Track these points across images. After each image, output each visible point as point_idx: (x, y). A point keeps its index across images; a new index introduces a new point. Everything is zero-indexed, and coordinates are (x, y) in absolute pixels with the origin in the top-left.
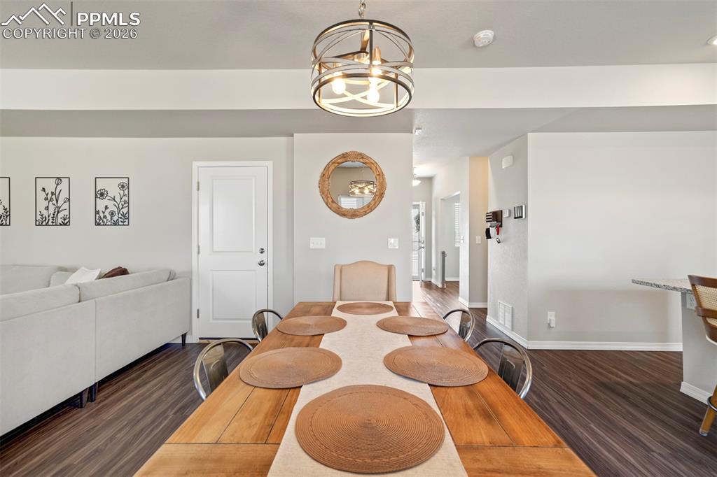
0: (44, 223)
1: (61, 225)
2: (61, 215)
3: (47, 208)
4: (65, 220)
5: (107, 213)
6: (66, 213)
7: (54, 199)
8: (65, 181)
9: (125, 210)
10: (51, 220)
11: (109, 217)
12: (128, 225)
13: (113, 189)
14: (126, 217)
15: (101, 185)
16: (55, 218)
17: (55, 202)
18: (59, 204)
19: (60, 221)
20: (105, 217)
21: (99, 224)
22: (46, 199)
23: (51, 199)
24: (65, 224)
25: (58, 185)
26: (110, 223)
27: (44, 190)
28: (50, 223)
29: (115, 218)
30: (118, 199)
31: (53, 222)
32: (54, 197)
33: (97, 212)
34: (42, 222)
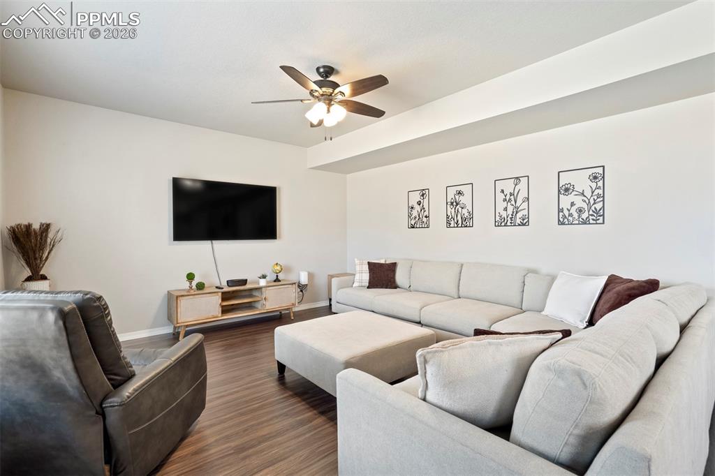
0: (503, 224)
1: (519, 225)
2: (519, 215)
3: (506, 209)
4: (523, 220)
5: (573, 210)
6: (525, 212)
7: (513, 199)
8: (524, 180)
9: (599, 206)
10: (509, 221)
11: (576, 215)
12: (603, 223)
13: (582, 182)
14: (599, 214)
15: (565, 179)
16: (513, 219)
17: (513, 202)
18: (518, 204)
19: (518, 221)
20: (571, 215)
21: (563, 224)
22: (505, 200)
23: (510, 199)
24: (523, 225)
25: (516, 185)
26: (577, 222)
27: (503, 191)
28: (509, 224)
29: (585, 216)
30: (588, 193)
31: (511, 223)
32: (512, 197)
33: (560, 210)
34: (501, 223)
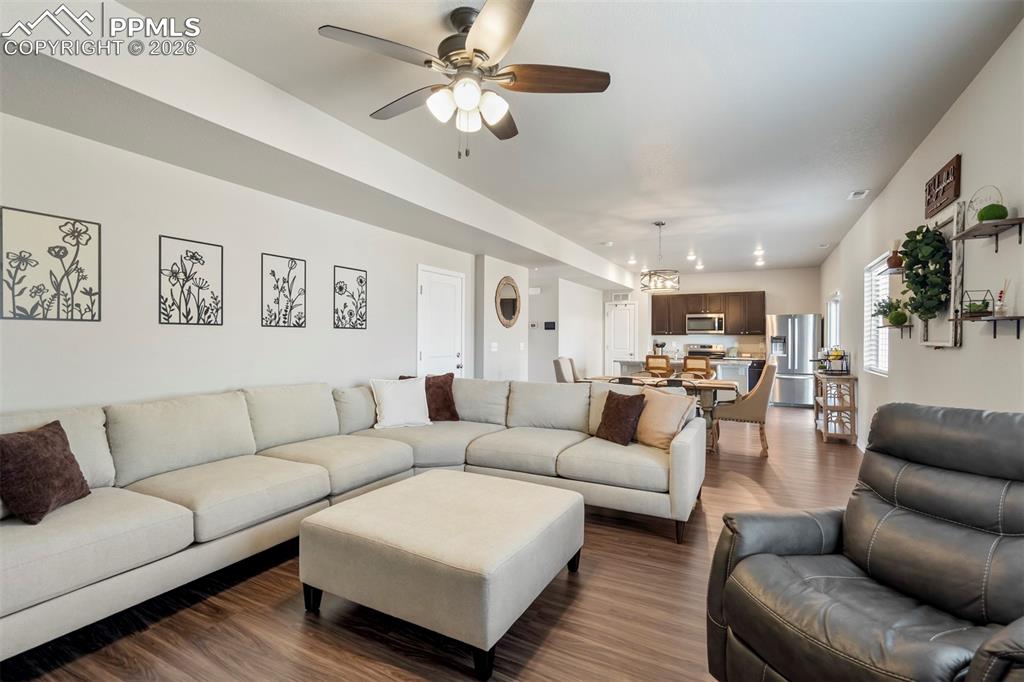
0: (273, 323)
1: (295, 326)
2: (295, 312)
3: (277, 301)
4: (299, 319)
5: (345, 313)
6: (301, 309)
7: (286, 288)
8: (300, 264)
9: (363, 310)
10: (282, 320)
11: (347, 318)
13: (353, 286)
14: (363, 318)
15: (342, 275)
16: (284, 317)
17: (287, 293)
18: (293, 297)
19: (294, 320)
20: (344, 318)
21: (338, 327)
22: (276, 287)
23: (283, 288)
24: (300, 326)
25: (291, 268)
26: (348, 326)
27: (273, 273)
28: (281, 323)
29: (354, 320)
30: (356, 296)
31: (284, 322)
32: (286, 285)
33: (336, 311)
34: (270, 321)
